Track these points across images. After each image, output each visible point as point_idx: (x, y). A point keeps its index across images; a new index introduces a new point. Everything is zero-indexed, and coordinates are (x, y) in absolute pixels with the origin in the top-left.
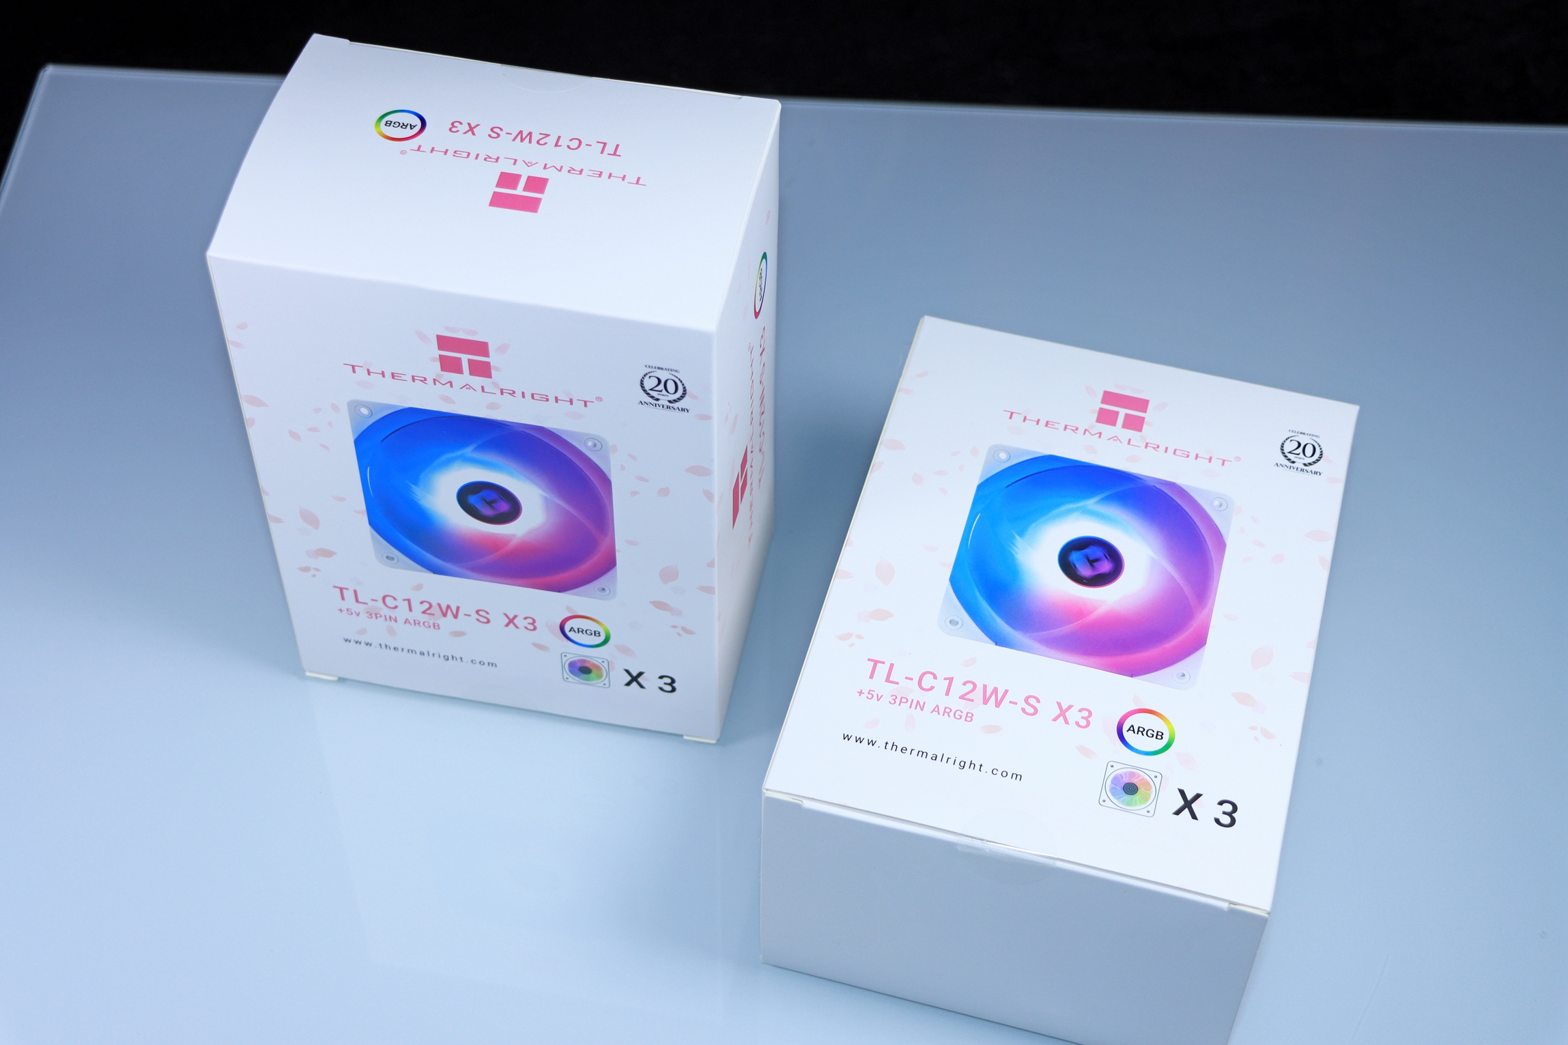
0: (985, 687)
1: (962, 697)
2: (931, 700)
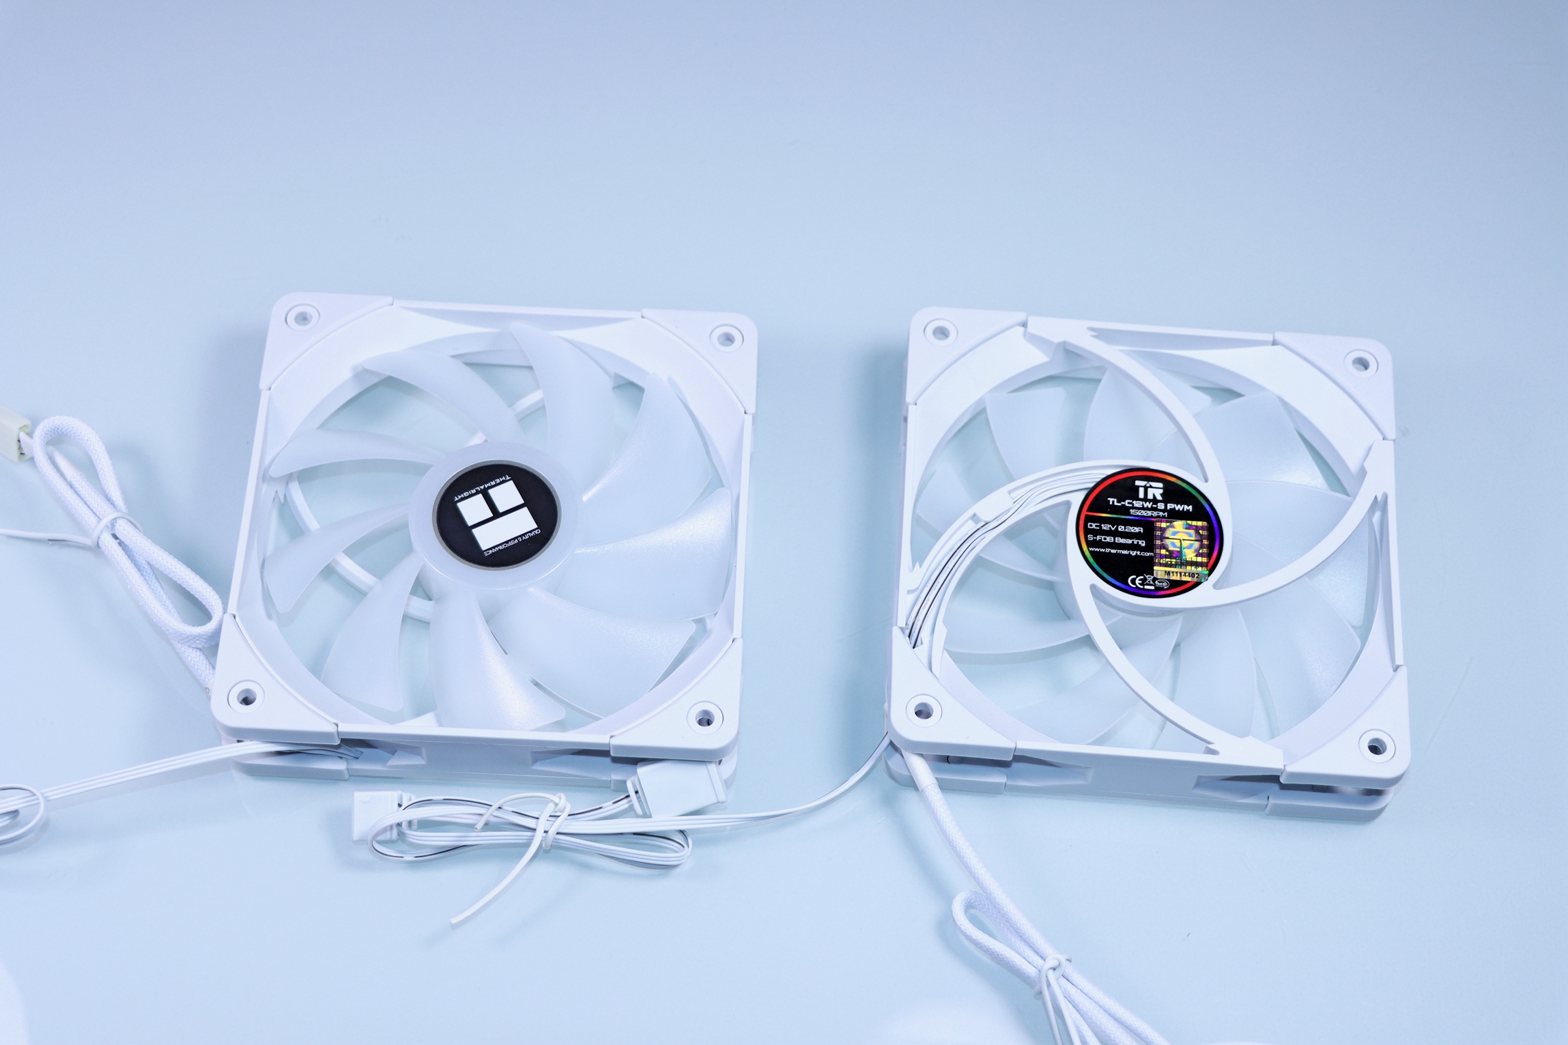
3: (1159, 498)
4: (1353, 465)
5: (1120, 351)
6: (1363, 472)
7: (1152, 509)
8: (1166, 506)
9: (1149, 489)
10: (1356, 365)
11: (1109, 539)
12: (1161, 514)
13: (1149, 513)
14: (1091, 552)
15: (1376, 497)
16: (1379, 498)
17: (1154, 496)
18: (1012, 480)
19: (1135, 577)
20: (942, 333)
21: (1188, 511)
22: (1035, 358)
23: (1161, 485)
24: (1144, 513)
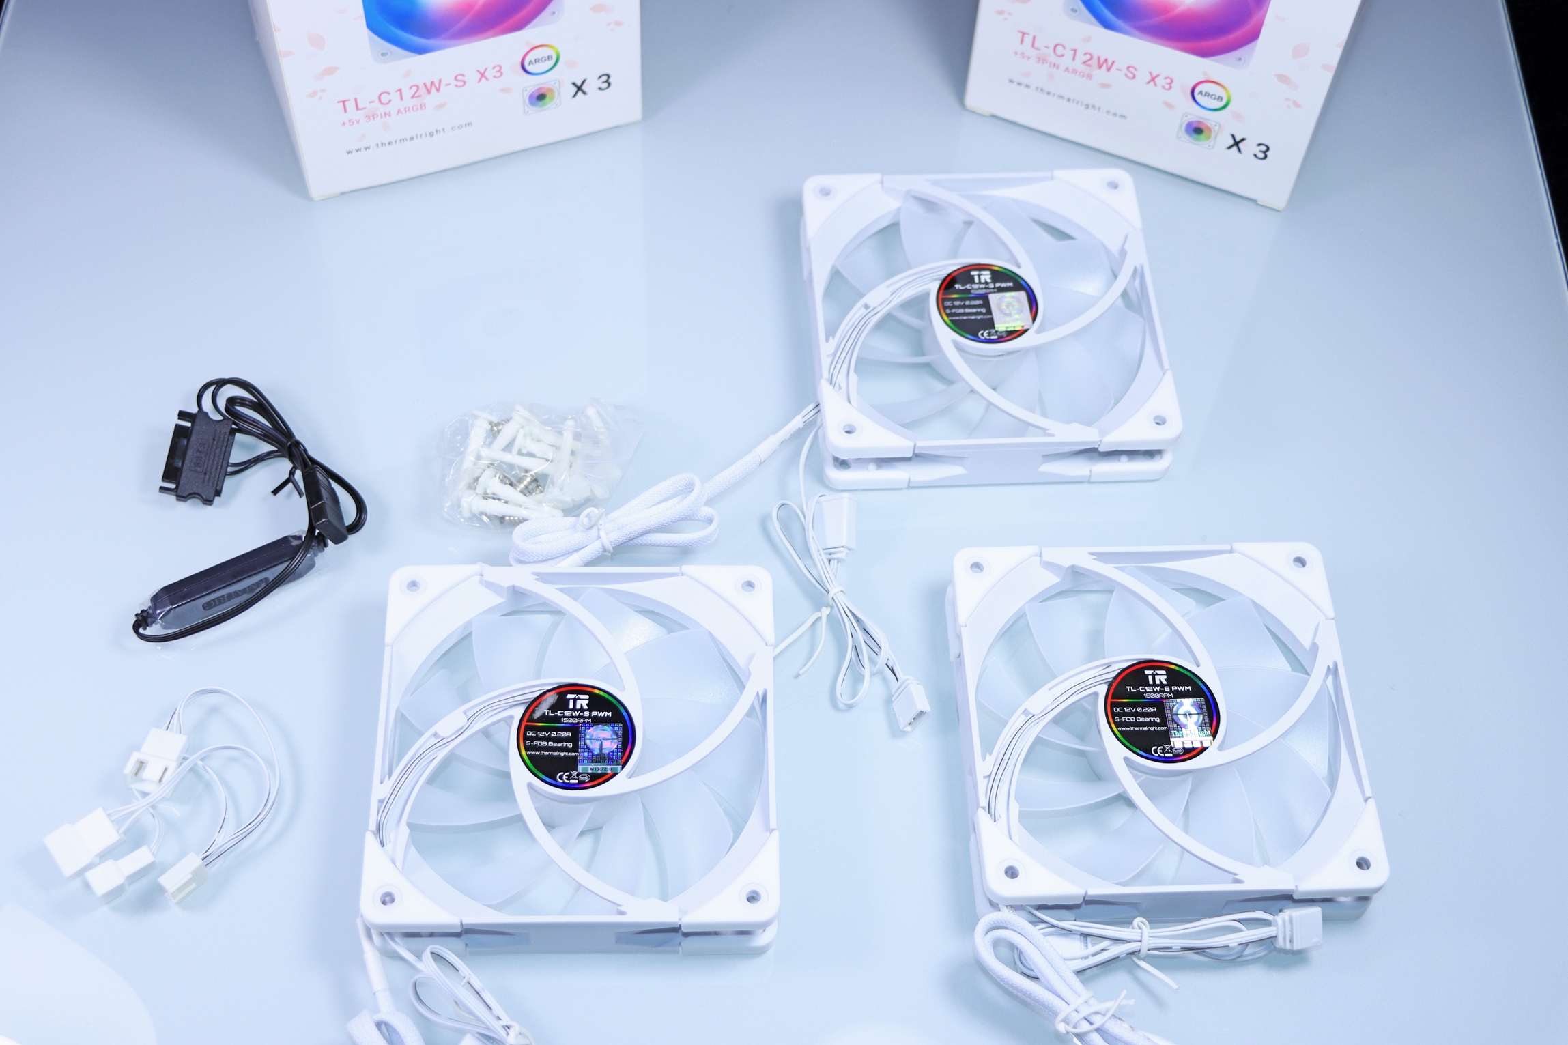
0: (425, 84)
1: (413, 97)
2: (392, 108)
3: (1165, 682)
4: (1307, 644)
5: (1115, 567)
6: (1315, 647)
7: (1161, 692)
8: (1171, 689)
9: (1156, 676)
10: (1296, 563)
11: (1132, 719)
12: (1168, 695)
13: (1159, 696)
14: (1119, 731)
15: (1329, 666)
16: (1331, 667)
17: (1160, 680)
18: (1054, 677)
19: (1156, 747)
20: (977, 566)
21: (1188, 690)
22: (1051, 579)
23: (1164, 672)
24: (1155, 696)
